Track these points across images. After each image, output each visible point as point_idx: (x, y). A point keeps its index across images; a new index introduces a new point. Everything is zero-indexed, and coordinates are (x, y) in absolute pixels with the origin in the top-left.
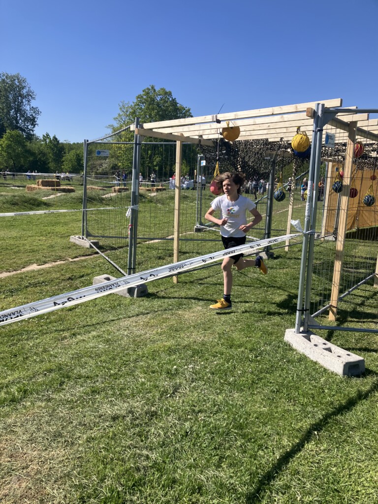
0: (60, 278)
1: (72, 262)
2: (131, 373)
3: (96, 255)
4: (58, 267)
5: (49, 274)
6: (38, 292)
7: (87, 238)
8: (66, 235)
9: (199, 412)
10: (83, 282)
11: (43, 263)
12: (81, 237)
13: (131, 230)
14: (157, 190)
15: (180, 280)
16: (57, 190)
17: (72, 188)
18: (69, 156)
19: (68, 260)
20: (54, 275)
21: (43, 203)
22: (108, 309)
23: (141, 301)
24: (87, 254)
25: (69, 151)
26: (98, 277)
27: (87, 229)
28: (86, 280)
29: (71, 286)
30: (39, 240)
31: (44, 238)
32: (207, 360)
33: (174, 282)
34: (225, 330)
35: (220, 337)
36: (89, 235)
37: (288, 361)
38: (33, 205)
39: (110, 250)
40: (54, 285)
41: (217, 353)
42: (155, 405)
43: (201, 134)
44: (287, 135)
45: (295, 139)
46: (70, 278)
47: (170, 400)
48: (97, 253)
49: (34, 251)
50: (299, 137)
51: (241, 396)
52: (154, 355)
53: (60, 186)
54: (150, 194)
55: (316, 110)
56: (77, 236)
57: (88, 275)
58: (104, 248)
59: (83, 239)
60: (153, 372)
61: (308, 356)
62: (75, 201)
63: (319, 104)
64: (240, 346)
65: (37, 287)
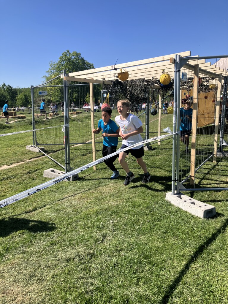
0: (22, 173)
1: (28, 162)
2: (74, 230)
3: (43, 157)
4: (21, 166)
5: (15, 171)
6: (9, 183)
7: (36, 146)
8: (23, 145)
9: (121, 250)
10: (37, 174)
11: (10, 164)
12: (33, 146)
13: (66, 139)
14: (77, 113)
15: (98, 168)
16: (15, 118)
17: (24, 116)
18: (20, 96)
19: (26, 161)
20: (18, 171)
21: (7, 126)
22: (55, 190)
23: (75, 183)
24: (38, 156)
25: (20, 93)
26: (46, 171)
27: (36, 140)
28: (39, 173)
29: (30, 177)
30: (7, 150)
31: (9, 149)
32: (121, 216)
33: (94, 169)
34: (129, 197)
35: (127, 201)
36: (37, 144)
37: (170, 213)
38: (1, 128)
39: (52, 152)
40: (19, 177)
41: (126, 211)
42: (93, 249)
43: (104, 78)
44: (156, 75)
45: (162, 77)
46: (28, 173)
47: (101, 244)
48: (44, 155)
49: (4, 157)
50: (164, 76)
51: (145, 238)
52: (88, 217)
53: (16, 115)
54: (72, 116)
55: (175, 59)
56: (30, 146)
57: (39, 169)
58: (47, 152)
59: (34, 147)
60: (88, 228)
61: (181, 208)
62: (27, 124)
63: (177, 55)
64: (139, 206)
65: (8, 180)
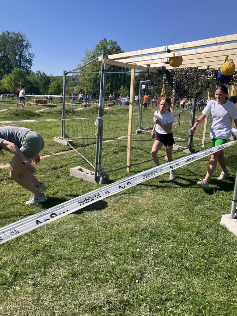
0: (47, 168)
4: (45, 160)
8: (51, 136)
10: (62, 171)
12: (61, 138)
13: (98, 135)
14: (110, 105)
15: (131, 170)
16: (45, 106)
17: (55, 104)
18: (53, 84)
19: (52, 154)
21: (36, 114)
24: (65, 150)
25: (53, 81)
26: (73, 168)
27: (65, 132)
28: (65, 170)
29: (54, 174)
32: (163, 243)
37: (229, 244)
38: (30, 115)
39: (81, 147)
40: (42, 173)
45: (224, 65)
46: (54, 169)
47: (139, 285)
48: (72, 149)
51: (199, 283)
53: (47, 103)
56: (58, 137)
58: (76, 146)
62: (57, 113)
